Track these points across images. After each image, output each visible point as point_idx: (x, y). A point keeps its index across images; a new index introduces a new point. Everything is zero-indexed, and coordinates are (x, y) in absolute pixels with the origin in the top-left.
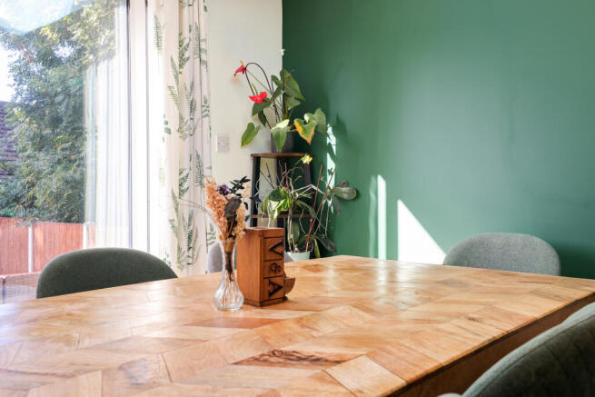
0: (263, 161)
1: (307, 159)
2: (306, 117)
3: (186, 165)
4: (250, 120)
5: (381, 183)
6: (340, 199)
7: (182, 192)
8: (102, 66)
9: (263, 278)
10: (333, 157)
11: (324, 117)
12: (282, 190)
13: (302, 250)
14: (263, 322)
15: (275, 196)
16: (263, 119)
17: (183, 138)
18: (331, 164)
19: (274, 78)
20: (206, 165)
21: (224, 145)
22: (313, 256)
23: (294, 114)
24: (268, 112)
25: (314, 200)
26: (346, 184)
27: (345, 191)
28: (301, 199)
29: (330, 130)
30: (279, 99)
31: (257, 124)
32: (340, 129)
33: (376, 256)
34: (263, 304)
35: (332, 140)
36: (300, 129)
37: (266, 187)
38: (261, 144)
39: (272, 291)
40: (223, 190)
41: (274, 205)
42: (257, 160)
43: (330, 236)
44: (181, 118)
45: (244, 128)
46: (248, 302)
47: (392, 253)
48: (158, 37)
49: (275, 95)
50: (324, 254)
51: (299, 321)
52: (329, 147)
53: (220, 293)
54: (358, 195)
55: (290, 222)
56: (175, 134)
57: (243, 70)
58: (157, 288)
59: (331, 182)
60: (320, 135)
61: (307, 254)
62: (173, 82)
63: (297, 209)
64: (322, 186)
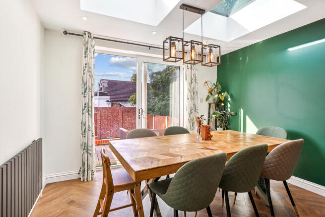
0: (211, 105)
1: (223, 104)
2: (222, 94)
3: (192, 106)
4: (208, 94)
5: (242, 111)
6: (232, 115)
7: (191, 113)
8: (174, 83)
9: (206, 135)
10: (230, 104)
11: (227, 94)
12: (216, 112)
13: (221, 127)
14: (205, 143)
15: (214, 114)
16: (212, 94)
17: (191, 100)
18: (229, 106)
19: (214, 84)
20: (197, 106)
21: (202, 101)
22: (224, 129)
23: (220, 93)
24: (213, 92)
25: (224, 115)
26: (233, 111)
27: (233, 113)
28: (221, 115)
29: (229, 97)
30: (216, 89)
31: (210, 95)
32: (232, 97)
33: (240, 131)
34: (206, 140)
35: (229, 99)
36: (221, 97)
37: (212, 111)
38: (211, 100)
39: (208, 137)
40: (198, 118)
41: (214, 116)
42: (210, 105)
43: (229, 124)
44: (191, 96)
45: (206, 96)
46: (203, 139)
47: (245, 131)
48: (186, 78)
49: (214, 88)
50: (227, 129)
51: (212, 144)
52: (229, 101)
53: (197, 137)
54: (236, 114)
55: (218, 120)
56: (190, 100)
57: (206, 82)
58: (185, 135)
59: (229, 110)
60: (226, 99)
61: (222, 129)
62: (189, 88)
63: (220, 117)
64: (227, 111)
